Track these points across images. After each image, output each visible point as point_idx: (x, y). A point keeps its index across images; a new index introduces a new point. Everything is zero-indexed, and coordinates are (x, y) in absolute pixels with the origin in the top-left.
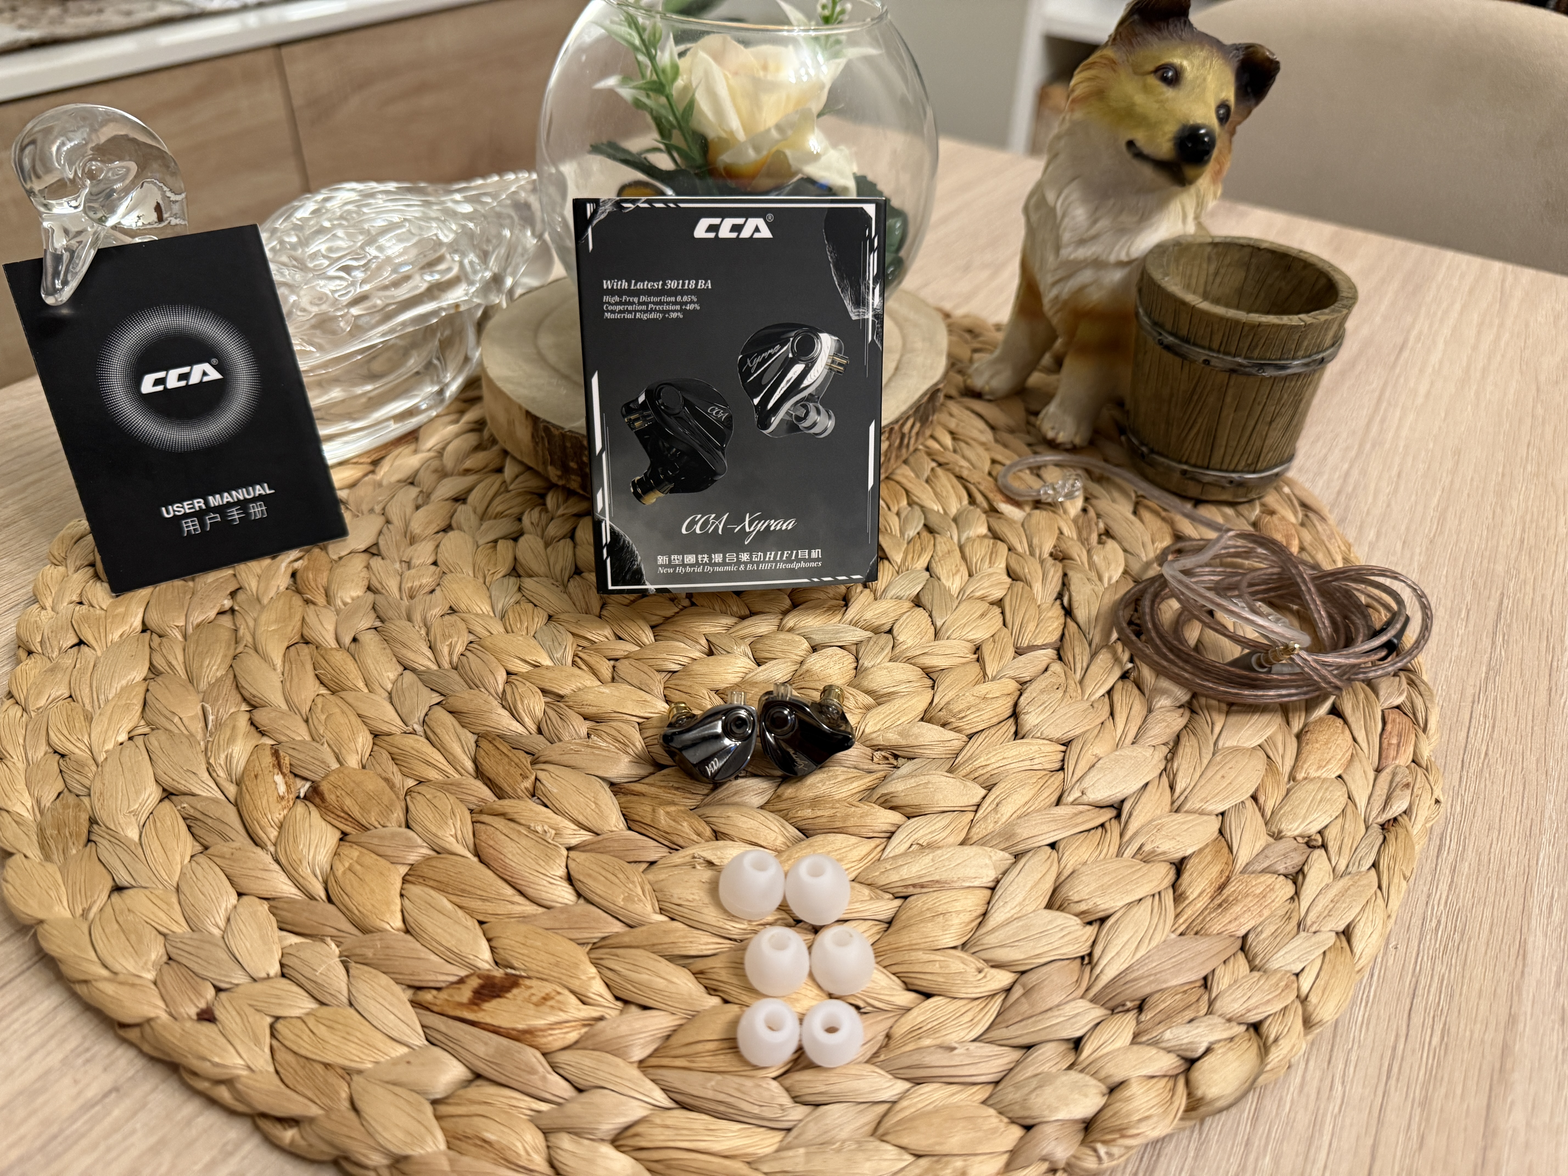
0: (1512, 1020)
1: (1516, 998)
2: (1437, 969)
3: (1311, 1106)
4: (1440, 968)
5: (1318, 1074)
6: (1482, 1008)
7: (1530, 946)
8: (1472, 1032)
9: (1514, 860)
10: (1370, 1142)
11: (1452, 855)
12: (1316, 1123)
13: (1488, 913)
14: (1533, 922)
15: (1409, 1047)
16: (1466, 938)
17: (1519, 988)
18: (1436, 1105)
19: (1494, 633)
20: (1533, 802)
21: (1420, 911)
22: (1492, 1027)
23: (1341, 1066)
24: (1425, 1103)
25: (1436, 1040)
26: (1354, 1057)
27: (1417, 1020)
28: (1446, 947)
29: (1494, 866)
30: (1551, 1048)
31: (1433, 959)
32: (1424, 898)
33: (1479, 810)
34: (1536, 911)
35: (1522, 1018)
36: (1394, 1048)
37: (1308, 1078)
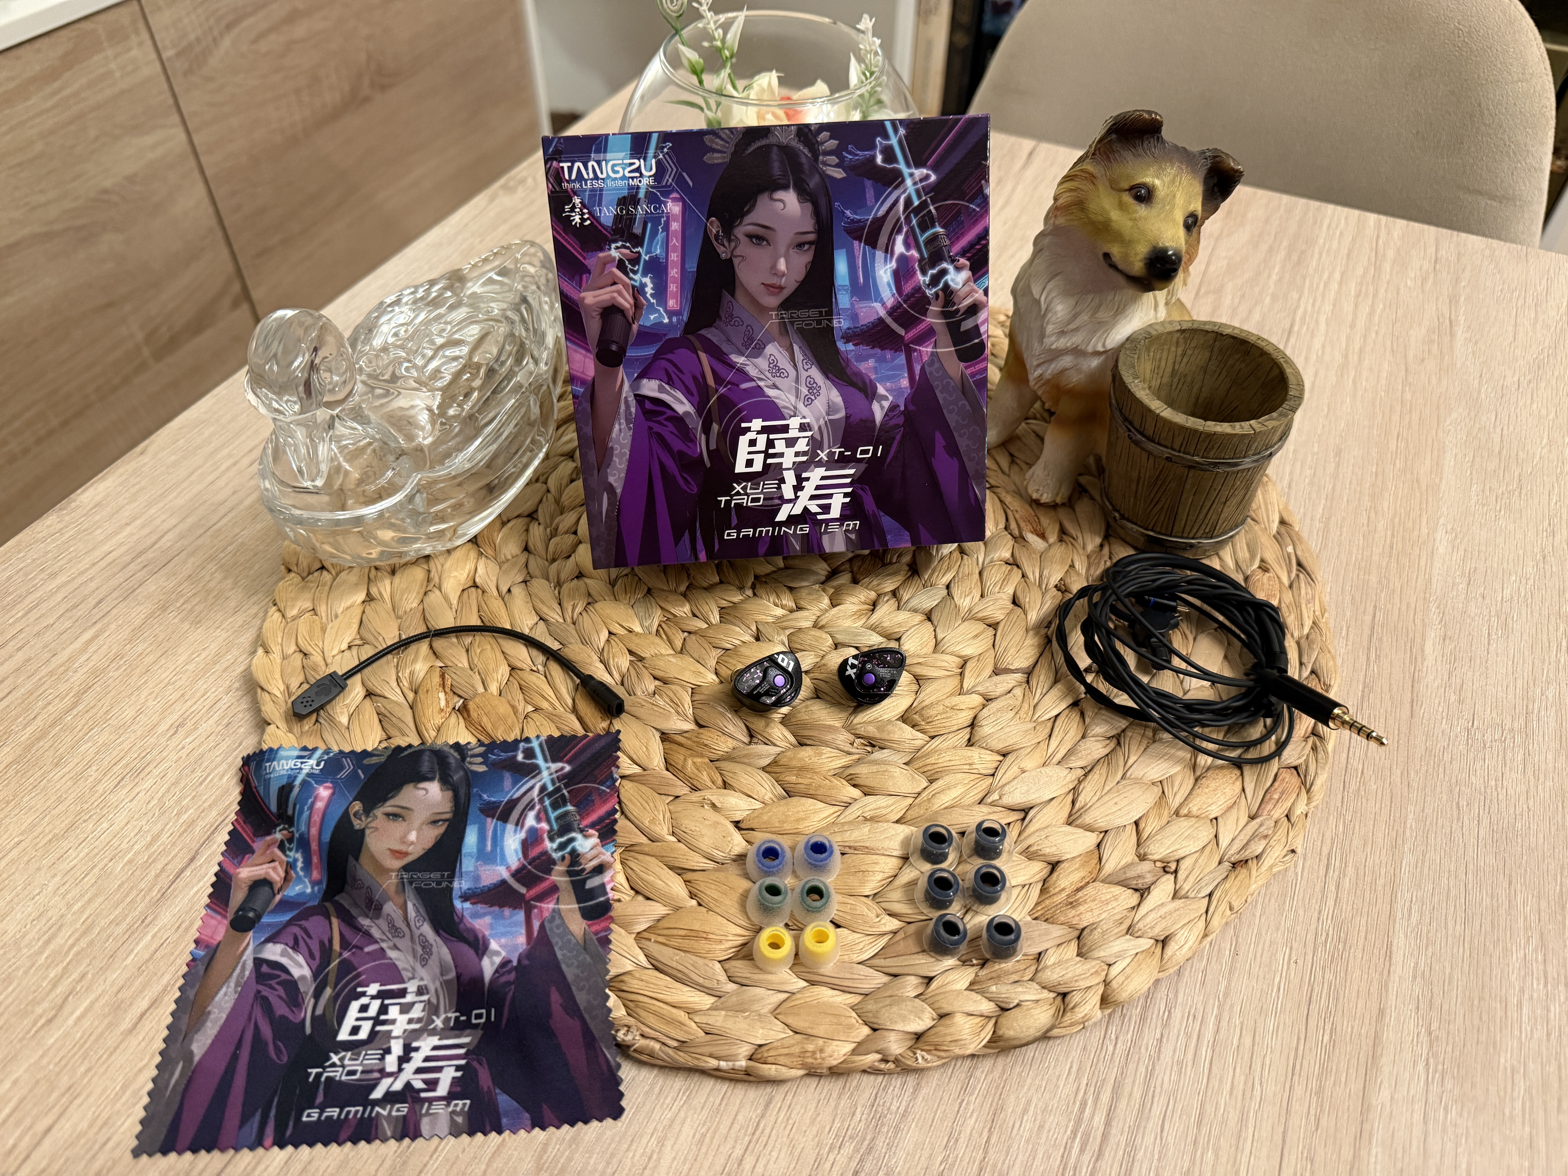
0: (1381, 1012)
1: (1384, 994)
2: (1326, 977)
3: (1239, 1105)
4: (1329, 976)
5: (1243, 1077)
6: (1359, 1006)
7: (1394, 948)
8: (1352, 1027)
9: (1383, 871)
10: (1281, 1129)
11: (1337, 873)
12: (1243, 1119)
13: (1363, 922)
14: (1397, 926)
15: (1307, 1046)
16: (1348, 945)
17: (1386, 985)
18: (1328, 1093)
19: (1369, 649)
20: (1398, 815)
21: (1313, 927)
22: (1367, 1022)
23: (1259, 1069)
24: (1320, 1092)
25: (1326, 1038)
26: (1268, 1062)
27: (1312, 1023)
28: (1333, 956)
29: (1368, 879)
30: (1409, 1034)
31: (1324, 968)
32: (1316, 915)
33: (1357, 827)
34: (1399, 915)
35: (1388, 1011)
36: (1297, 1049)
37: (1236, 1083)
